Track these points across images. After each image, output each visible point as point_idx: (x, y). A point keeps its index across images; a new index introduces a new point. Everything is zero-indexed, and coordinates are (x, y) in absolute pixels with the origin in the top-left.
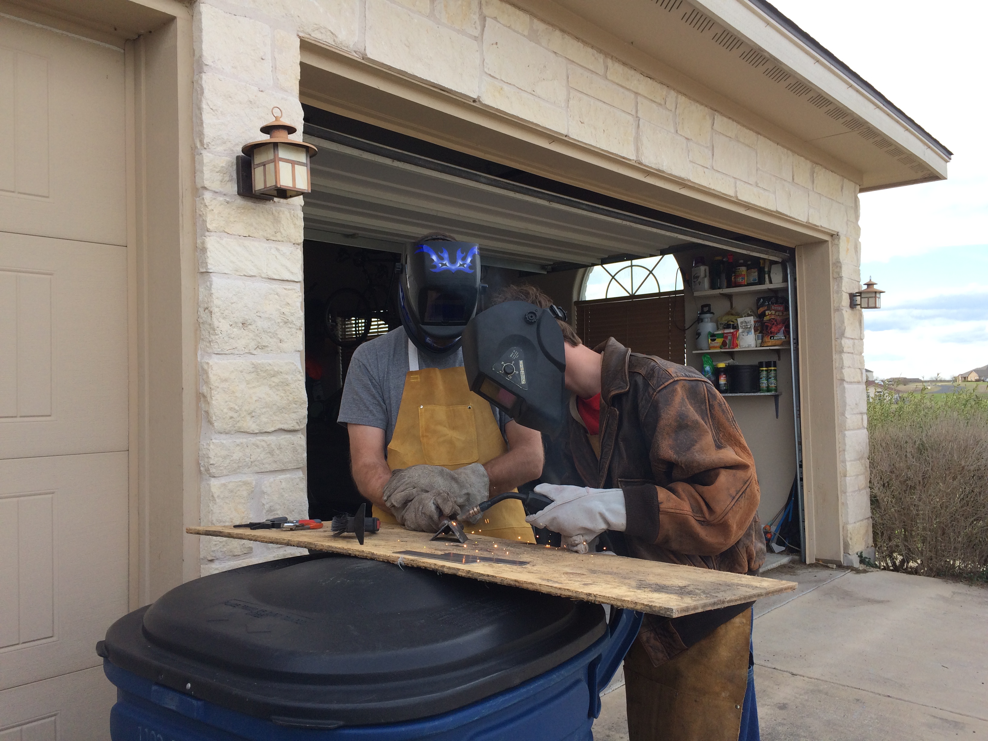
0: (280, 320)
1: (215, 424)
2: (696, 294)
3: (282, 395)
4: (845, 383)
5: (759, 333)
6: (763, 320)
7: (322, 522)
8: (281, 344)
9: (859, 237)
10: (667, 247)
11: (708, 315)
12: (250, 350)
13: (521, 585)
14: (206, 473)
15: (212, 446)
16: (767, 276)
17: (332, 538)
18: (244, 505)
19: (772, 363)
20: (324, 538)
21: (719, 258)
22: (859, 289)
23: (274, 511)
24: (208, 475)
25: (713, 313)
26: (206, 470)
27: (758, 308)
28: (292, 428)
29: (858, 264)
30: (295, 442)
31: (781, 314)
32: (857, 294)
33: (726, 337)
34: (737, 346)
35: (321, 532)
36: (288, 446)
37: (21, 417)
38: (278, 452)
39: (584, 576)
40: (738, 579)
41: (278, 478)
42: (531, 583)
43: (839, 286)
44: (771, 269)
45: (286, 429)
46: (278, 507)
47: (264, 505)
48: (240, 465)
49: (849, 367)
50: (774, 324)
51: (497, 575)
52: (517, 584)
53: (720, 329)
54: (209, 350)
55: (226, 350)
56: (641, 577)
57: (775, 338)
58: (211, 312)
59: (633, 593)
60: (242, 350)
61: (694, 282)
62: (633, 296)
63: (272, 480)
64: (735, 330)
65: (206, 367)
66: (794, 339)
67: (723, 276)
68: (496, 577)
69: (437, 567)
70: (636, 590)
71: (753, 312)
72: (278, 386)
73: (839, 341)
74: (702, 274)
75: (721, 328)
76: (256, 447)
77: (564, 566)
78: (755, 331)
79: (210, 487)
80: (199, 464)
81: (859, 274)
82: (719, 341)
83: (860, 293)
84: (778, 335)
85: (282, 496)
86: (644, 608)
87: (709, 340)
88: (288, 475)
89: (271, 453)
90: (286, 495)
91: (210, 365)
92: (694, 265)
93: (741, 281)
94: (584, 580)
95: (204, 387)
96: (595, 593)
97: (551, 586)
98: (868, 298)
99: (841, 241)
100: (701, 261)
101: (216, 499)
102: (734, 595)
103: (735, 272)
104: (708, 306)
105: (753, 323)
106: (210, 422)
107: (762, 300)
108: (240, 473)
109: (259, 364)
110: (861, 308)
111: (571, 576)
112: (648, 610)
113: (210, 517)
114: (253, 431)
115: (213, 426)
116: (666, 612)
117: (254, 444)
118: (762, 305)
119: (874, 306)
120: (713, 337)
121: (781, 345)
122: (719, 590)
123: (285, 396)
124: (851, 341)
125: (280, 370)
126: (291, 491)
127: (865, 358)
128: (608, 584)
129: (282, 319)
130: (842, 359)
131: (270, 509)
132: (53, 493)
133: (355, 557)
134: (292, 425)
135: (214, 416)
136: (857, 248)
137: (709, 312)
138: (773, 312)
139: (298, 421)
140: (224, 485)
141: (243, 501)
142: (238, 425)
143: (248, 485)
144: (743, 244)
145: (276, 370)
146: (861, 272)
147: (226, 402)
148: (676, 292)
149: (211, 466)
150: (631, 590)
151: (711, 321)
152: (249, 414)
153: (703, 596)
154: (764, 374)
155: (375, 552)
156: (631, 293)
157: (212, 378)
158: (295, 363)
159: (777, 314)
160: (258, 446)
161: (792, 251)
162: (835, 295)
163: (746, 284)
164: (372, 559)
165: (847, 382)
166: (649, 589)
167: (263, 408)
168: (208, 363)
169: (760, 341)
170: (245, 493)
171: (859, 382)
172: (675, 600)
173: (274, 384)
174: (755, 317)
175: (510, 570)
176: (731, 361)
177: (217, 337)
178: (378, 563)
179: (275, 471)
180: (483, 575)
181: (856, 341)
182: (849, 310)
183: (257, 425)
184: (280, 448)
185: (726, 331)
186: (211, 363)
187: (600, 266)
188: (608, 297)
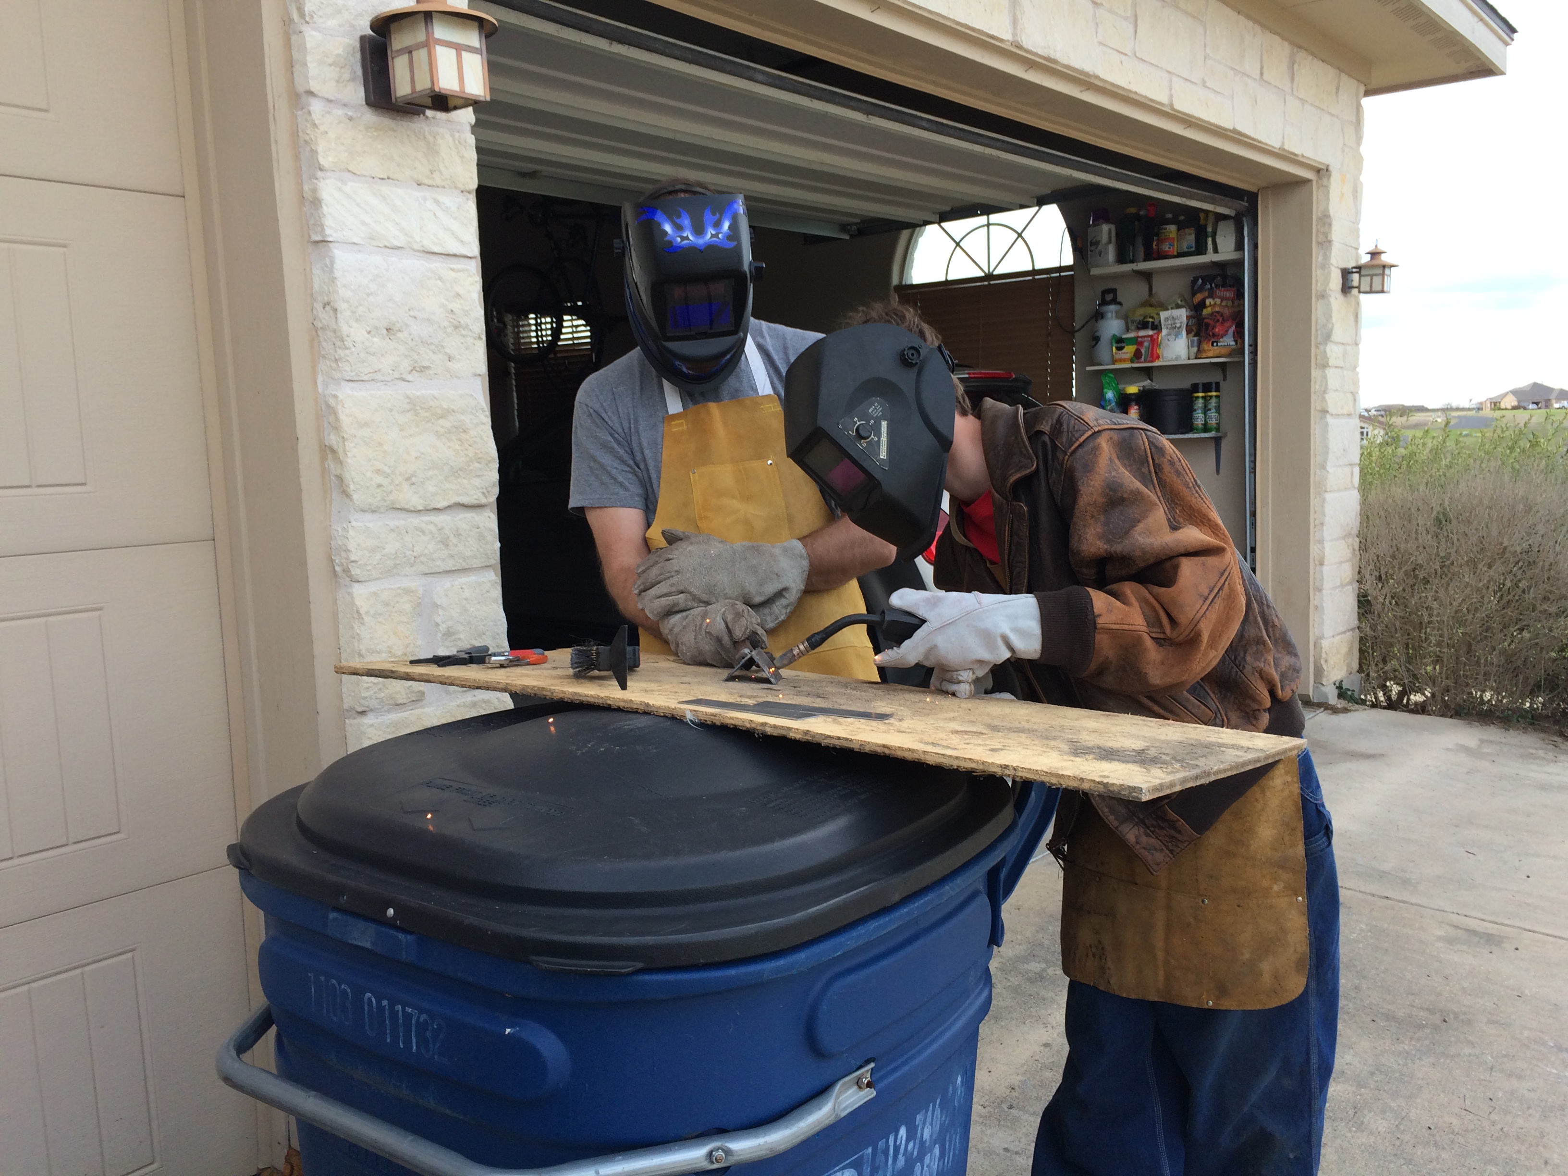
0: (446, 324)
1: (355, 497)
2: (1094, 271)
3: (458, 447)
4: (1328, 416)
5: (1195, 336)
6: (1201, 314)
7: (546, 653)
8: (450, 363)
9: (1360, 174)
10: (1049, 192)
11: (1112, 307)
12: (401, 374)
13: (893, 752)
14: (344, 576)
15: (351, 533)
16: (1210, 240)
17: (574, 680)
18: (408, 626)
19: (1214, 385)
20: (562, 680)
21: (1133, 210)
22: (1357, 261)
23: (454, 634)
24: (348, 579)
25: (1120, 304)
26: (344, 571)
27: (1194, 294)
28: (476, 502)
29: (1357, 221)
30: (481, 525)
31: (1230, 303)
32: (1354, 270)
33: (1141, 344)
34: (1158, 357)
35: (548, 669)
36: (471, 530)
37: (39, 486)
38: (454, 540)
39: (985, 736)
40: (1216, 736)
41: (457, 583)
42: (910, 750)
43: (1326, 257)
44: (1216, 229)
45: (466, 504)
46: (460, 628)
47: (437, 625)
48: (398, 562)
49: (1336, 390)
50: (1218, 321)
51: (853, 738)
52: (887, 751)
53: (1132, 331)
54: (337, 375)
55: (363, 375)
56: (1070, 737)
57: (1219, 344)
58: (335, 310)
59: (1070, 762)
60: (389, 374)
61: (1091, 251)
62: (989, 277)
63: (448, 585)
64: (1155, 332)
65: (332, 402)
66: (1250, 345)
67: (1139, 241)
68: (851, 740)
69: (753, 726)
70: (1072, 758)
71: (1186, 301)
72: (449, 433)
73: (1322, 347)
74: (1105, 238)
75: (1133, 328)
76: (420, 534)
77: (945, 719)
78: (1188, 332)
79: (352, 598)
80: (332, 561)
81: (1358, 237)
82: (1130, 349)
83: (1359, 268)
84: (1225, 339)
85: (466, 610)
86: (1095, 787)
87: (1114, 348)
88: (472, 578)
89: (445, 543)
90: (472, 609)
91: (340, 399)
92: (1091, 223)
93: (1167, 249)
94: (987, 743)
95: (333, 437)
96: (1014, 765)
97: (943, 755)
98: (1372, 276)
99: (1332, 180)
100: (1102, 216)
101: (364, 616)
102: (1222, 762)
103: (1157, 235)
104: (1114, 291)
105: (1184, 319)
106: (346, 493)
107: (1200, 281)
108: (399, 575)
109: (418, 397)
110: (1360, 292)
111: (966, 737)
112: (1101, 789)
113: (356, 644)
114: (414, 507)
115: (351, 500)
116: (1130, 793)
117: (416, 529)
118: (1201, 289)
119: (1379, 289)
120: (1120, 342)
121: (1229, 355)
122: (1195, 755)
123: (462, 450)
124: (1341, 347)
125: (452, 407)
126: (479, 603)
127: (1360, 376)
128: (1027, 749)
129: (450, 322)
130: (1325, 377)
131: (448, 631)
132: (100, 609)
133: (619, 710)
134: (475, 497)
135: (351, 483)
136: (1356, 192)
137: (1114, 301)
138: (1218, 301)
139: (484, 491)
140: (375, 593)
141: (406, 620)
142: (391, 498)
143: (412, 594)
144: (1177, 186)
145: (445, 406)
146: (1360, 233)
147: (370, 460)
148: (1060, 269)
149: (352, 564)
150: (1065, 757)
151: (1117, 317)
152: (407, 479)
153: (1177, 766)
154: (1200, 403)
155: (651, 703)
156: (987, 272)
157: (345, 420)
158: (475, 396)
159: (1224, 303)
160: (423, 532)
161: (1252, 198)
162: (1319, 272)
163: (1175, 253)
164: (645, 713)
165: (1332, 415)
166: (1091, 756)
167: (429, 469)
168: (336, 397)
169: (1195, 349)
170: (408, 607)
171: (1349, 415)
172: (1138, 773)
173: (442, 430)
174: (1188, 310)
175: (867, 728)
176: (1147, 383)
177: (347, 352)
178: (658, 719)
179: (453, 571)
180: (829, 737)
181: (1349, 348)
182: (1340, 296)
183: (421, 497)
184: (458, 534)
185: (1142, 333)
186: (341, 396)
187: (936, 226)
188: (949, 278)
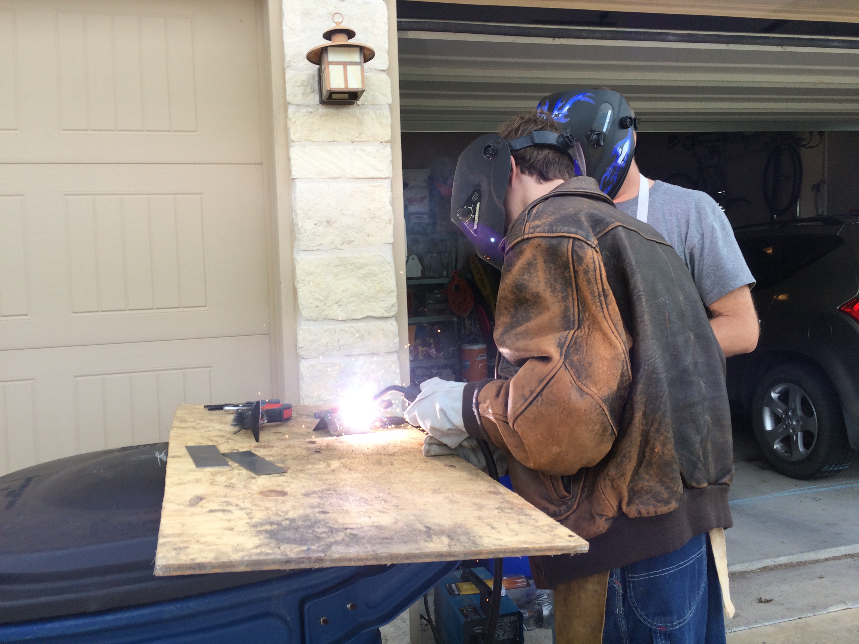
0: (365, 216)
1: (301, 312)
8: (369, 238)
12: (336, 245)
15: (301, 332)
18: (334, 384)
24: (300, 357)
28: (382, 315)
30: (387, 329)
36: (378, 331)
37: (183, 307)
38: (368, 337)
41: (368, 361)
45: (375, 316)
48: (328, 348)
54: (299, 248)
55: (312, 247)
60: (328, 246)
72: (365, 277)
76: (344, 333)
79: (300, 367)
88: (379, 359)
89: (361, 338)
91: (297, 261)
101: (304, 377)
108: (329, 355)
109: (346, 258)
114: (341, 318)
117: (342, 330)
123: (373, 286)
125: (366, 262)
129: (368, 215)
132: (210, 366)
135: (300, 305)
139: (388, 309)
140: (313, 365)
142: (325, 313)
145: (363, 262)
149: (300, 349)
152: (336, 303)
157: (299, 272)
170: (334, 374)
173: (361, 275)
177: (302, 235)
179: (366, 354)
183: (345, 313)
184: (370, 334)
186: (299, 259)
